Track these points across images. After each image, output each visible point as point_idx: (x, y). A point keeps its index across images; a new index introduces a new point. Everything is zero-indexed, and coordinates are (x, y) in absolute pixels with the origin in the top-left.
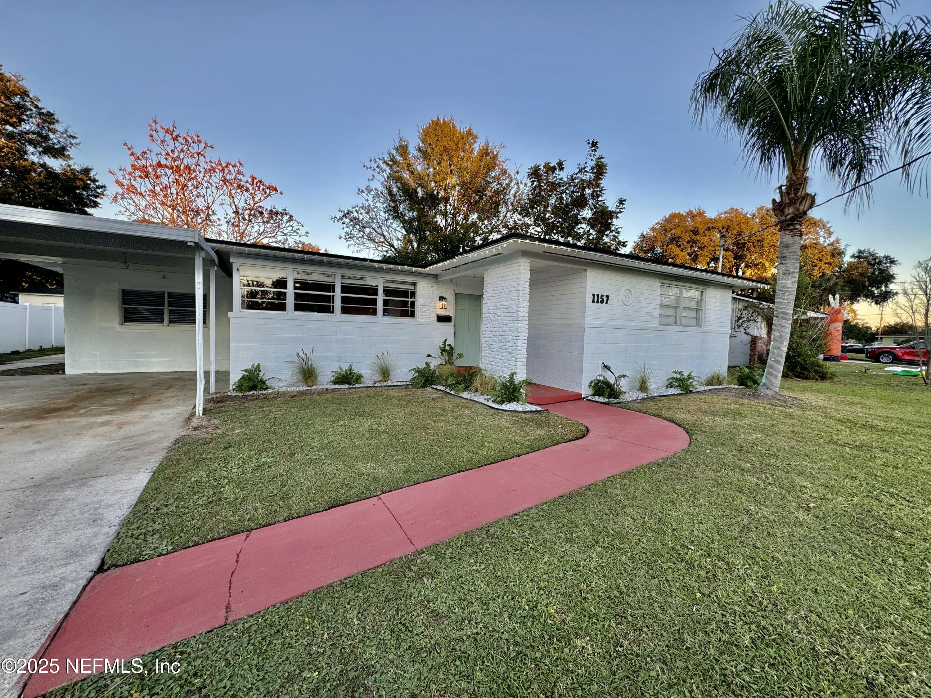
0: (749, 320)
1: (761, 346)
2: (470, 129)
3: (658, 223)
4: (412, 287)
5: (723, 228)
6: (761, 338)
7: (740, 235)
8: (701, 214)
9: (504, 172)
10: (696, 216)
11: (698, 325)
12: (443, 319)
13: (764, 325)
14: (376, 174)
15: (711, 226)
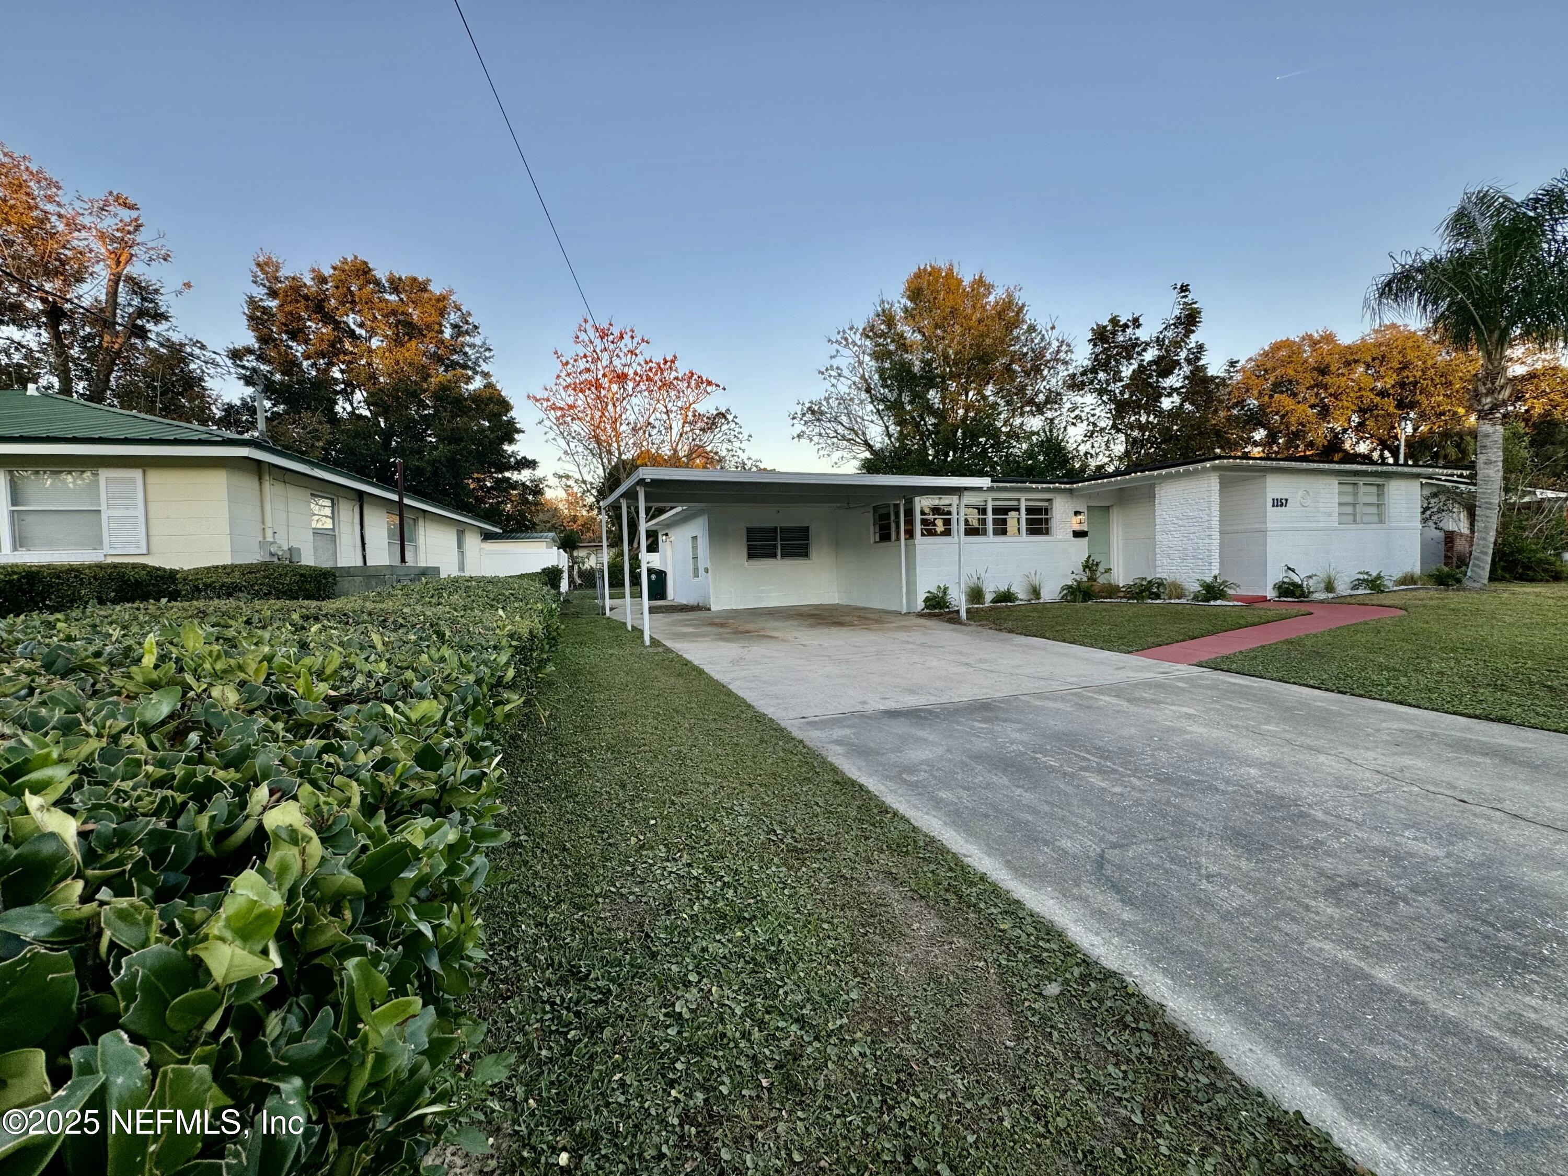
0: (1440, 511)
1: (1461, 545)
2: (981, 277)
3: (1250, 359)
4: (1046, 504)
5: (1374, 359)
6: (1461, 535)
7: (1405, 367)
8: (1329, 338)
9: (1032, 329)
10: (1319, 342)
11: (1381, 521)
12: (1078, 534)
13: (1463, 516)
14: (840, 348)
15: (1350, 357)
